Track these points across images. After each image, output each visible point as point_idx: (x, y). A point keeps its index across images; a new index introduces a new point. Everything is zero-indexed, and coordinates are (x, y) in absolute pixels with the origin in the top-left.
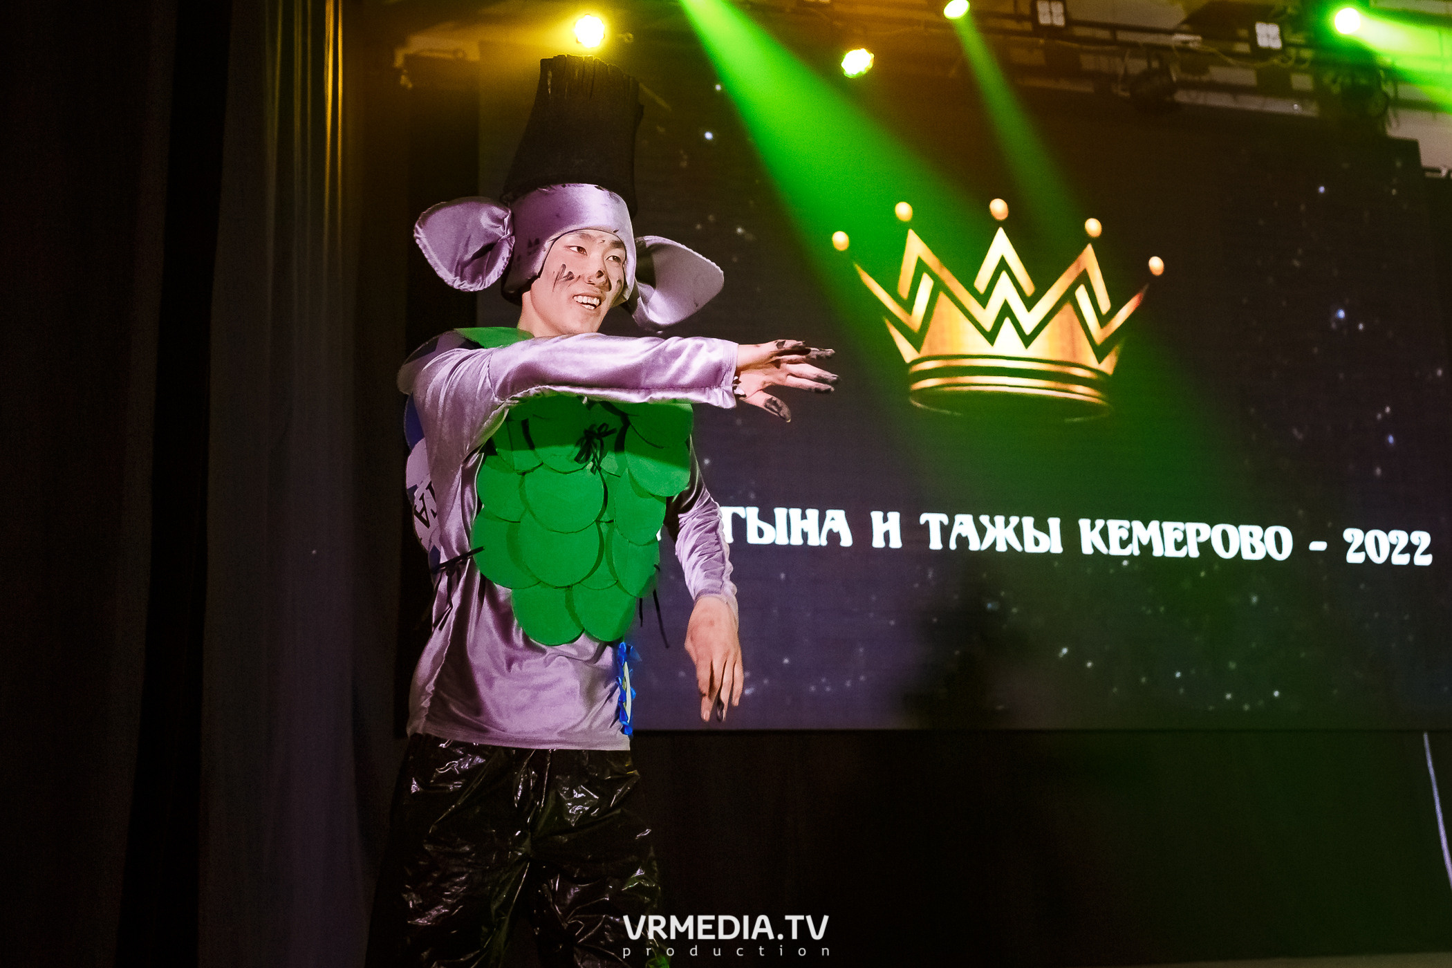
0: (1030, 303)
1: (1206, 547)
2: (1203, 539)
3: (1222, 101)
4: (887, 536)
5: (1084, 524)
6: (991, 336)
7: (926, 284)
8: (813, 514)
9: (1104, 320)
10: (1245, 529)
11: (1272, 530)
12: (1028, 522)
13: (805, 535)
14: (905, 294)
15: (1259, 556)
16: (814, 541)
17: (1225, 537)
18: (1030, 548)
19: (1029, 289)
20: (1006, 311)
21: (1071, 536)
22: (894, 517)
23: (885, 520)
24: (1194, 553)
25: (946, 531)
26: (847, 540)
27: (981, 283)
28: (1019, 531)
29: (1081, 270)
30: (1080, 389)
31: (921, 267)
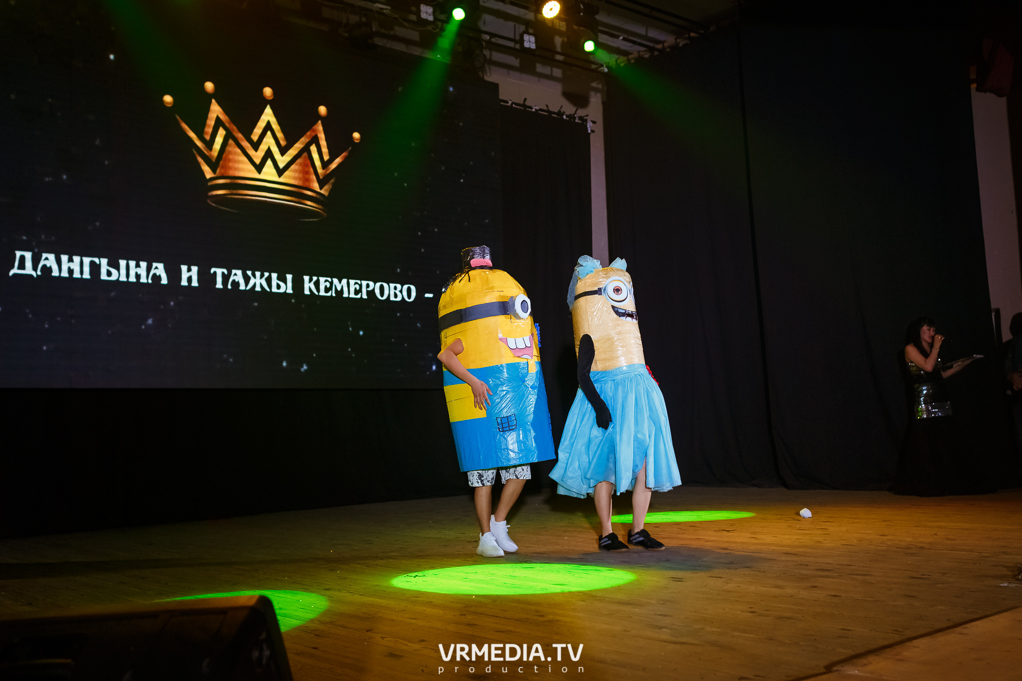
0: (283, 151)
1: (371, 293)
2: (370, 289)
3: (400, 47)
4: (190, 279)
5: (306, 278)
6: (259, 168)
7: (222, 133)
8: (144, 264)
9: (325, 165)
10: (392, 285)
11: (406, 287)
12: (274, 276)
13: (138, 276)
14: (208, 137)
15: (399, 299)
16: (143, 280)
17: (382, 288)
18: (274, 290)
19: (283, 143)
20: (269, 154)
21: (298, 284)
22: (195, 269)
23: (189, 270)
24: (365, 296)
25: (226, 278)
26: (164, 281)
27: (255, 137)
28: (269, 281)
29: (314, 134)
30: (309, 203)
31: (219, 123)
